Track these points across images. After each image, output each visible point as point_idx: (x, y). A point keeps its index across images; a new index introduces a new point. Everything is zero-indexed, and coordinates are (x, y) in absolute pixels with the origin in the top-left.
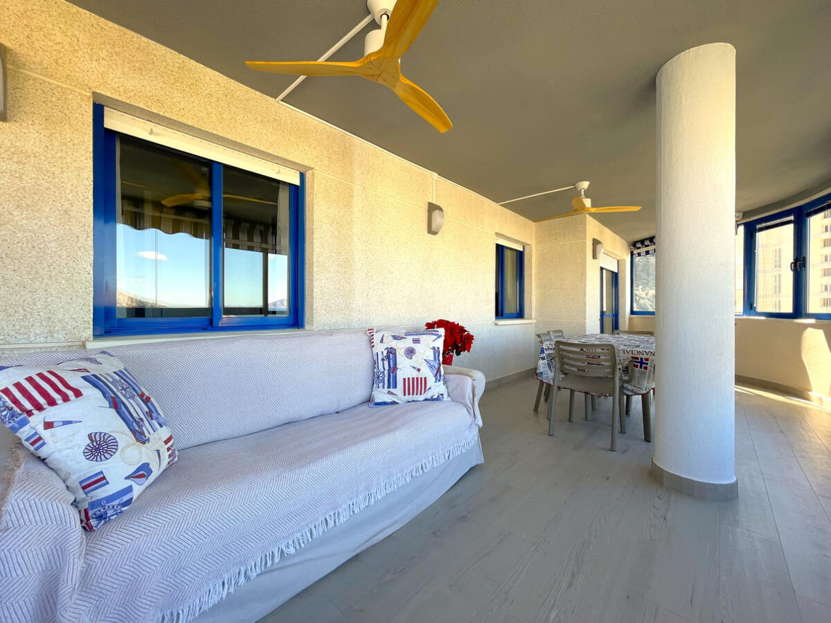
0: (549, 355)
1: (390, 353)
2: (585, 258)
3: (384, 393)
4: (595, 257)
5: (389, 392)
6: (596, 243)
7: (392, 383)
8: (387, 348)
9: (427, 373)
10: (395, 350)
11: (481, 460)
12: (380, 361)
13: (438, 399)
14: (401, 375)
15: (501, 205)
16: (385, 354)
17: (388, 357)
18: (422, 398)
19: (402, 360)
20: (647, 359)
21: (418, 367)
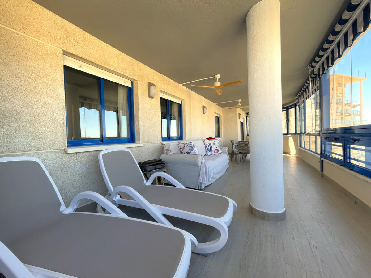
0: (235, 145)
2: (237, 119)
4: (239, 119)
5: (211, 153)
6: (240, 114)
7: (211, 150)
9: (218, 148)
11: (229, 167)
12: (207, 146)
13: (221, 153)
14: (213, 149)
15: (216, 104)
16: (209, 144)
18: (217, 153)
19: (213, 145)
21: (216, 147)
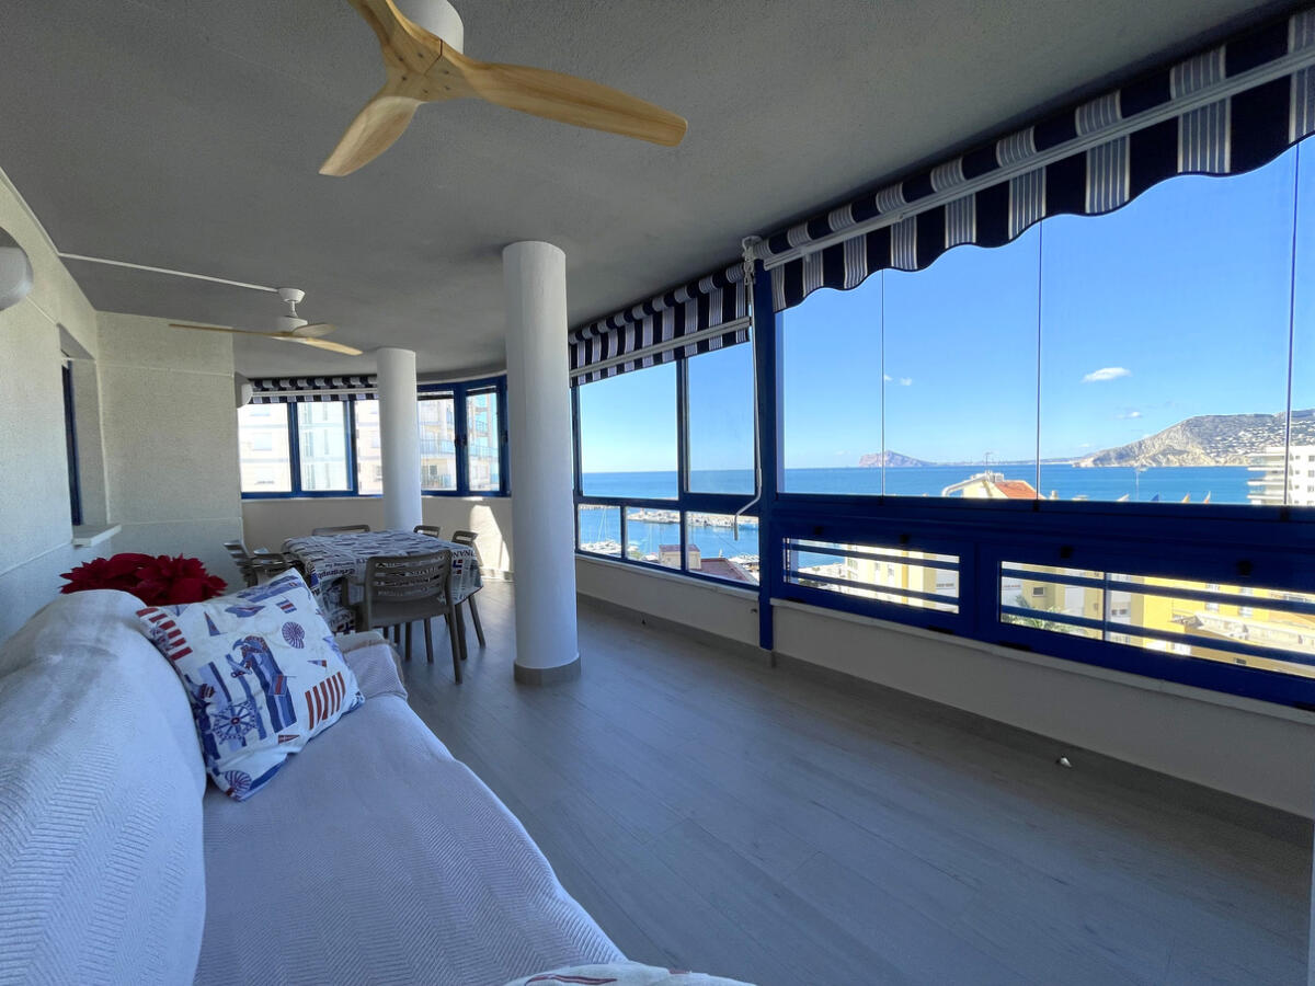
1: (253, 650)
2: (233, 407)
3: (273, 747)
5: (282, 740)
7: (282, 712)
8: (238, 643)
9: (337, 662)
10: (262, 640)
12: (228, 680)
14: (298, 690)
15: (62, 259)
16: (238, 656)
17: (250, 663)
19: (284, 654)
20: (460, 561)
21: (320, 658)
